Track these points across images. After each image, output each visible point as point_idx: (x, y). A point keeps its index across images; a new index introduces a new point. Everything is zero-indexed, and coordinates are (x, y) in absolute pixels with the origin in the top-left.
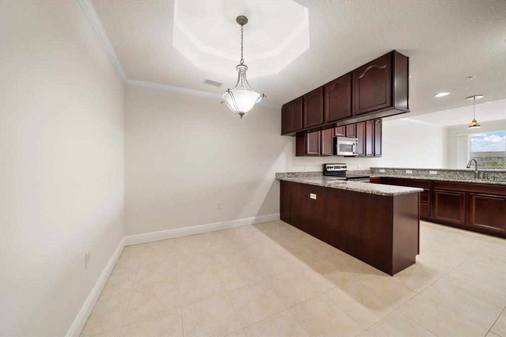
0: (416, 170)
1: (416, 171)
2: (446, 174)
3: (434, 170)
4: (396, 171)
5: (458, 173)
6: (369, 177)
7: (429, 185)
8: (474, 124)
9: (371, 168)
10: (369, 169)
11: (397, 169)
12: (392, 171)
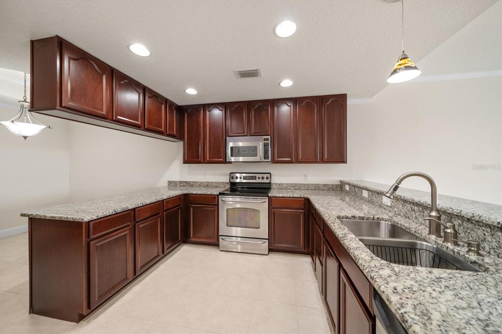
0: (371, 191)
1: (370, 193)
4: (356, 189)
10: (337, 183)
11: (356, 186)
12: (353, 188)
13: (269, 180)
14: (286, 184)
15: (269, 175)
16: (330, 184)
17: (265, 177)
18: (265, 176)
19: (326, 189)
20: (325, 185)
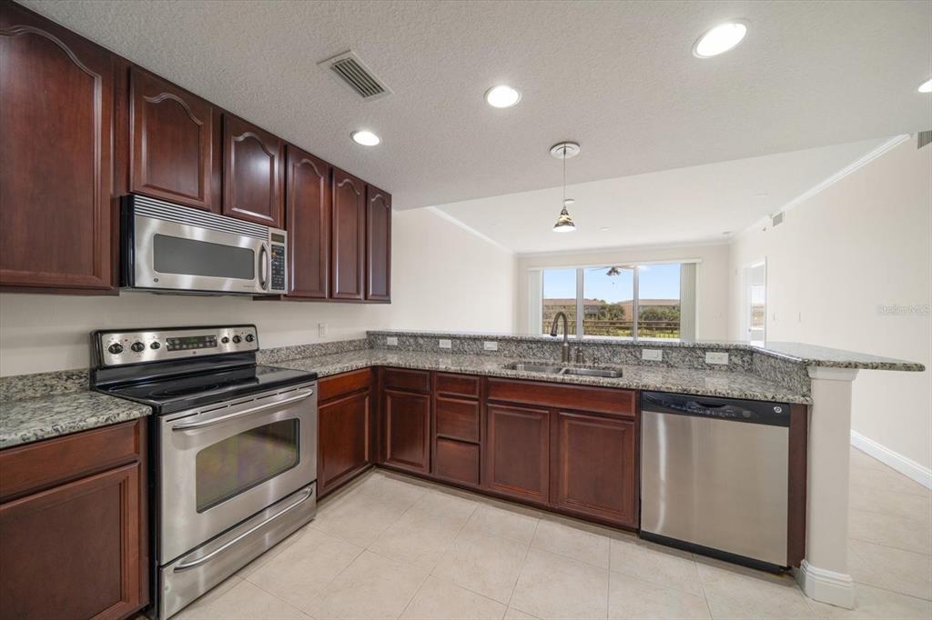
0: (459, 338)
1: (458, 342)
2: (514, 348)
3: (492, 339)
4: (421, 341)
5: (534, 346)
6: (314, 377)
7: (477, 392)
8: (564, 218)
9: (368, 333)
10: (365, 337)
11: (422, 336)
12: (412, 340)
13: (253, 343)
14: (287, 348)
15: (252, 329)
16: (356, 339)
17: (243, 336)
18: (243, 333)
19: (352, 348)
20: (350, 342)
